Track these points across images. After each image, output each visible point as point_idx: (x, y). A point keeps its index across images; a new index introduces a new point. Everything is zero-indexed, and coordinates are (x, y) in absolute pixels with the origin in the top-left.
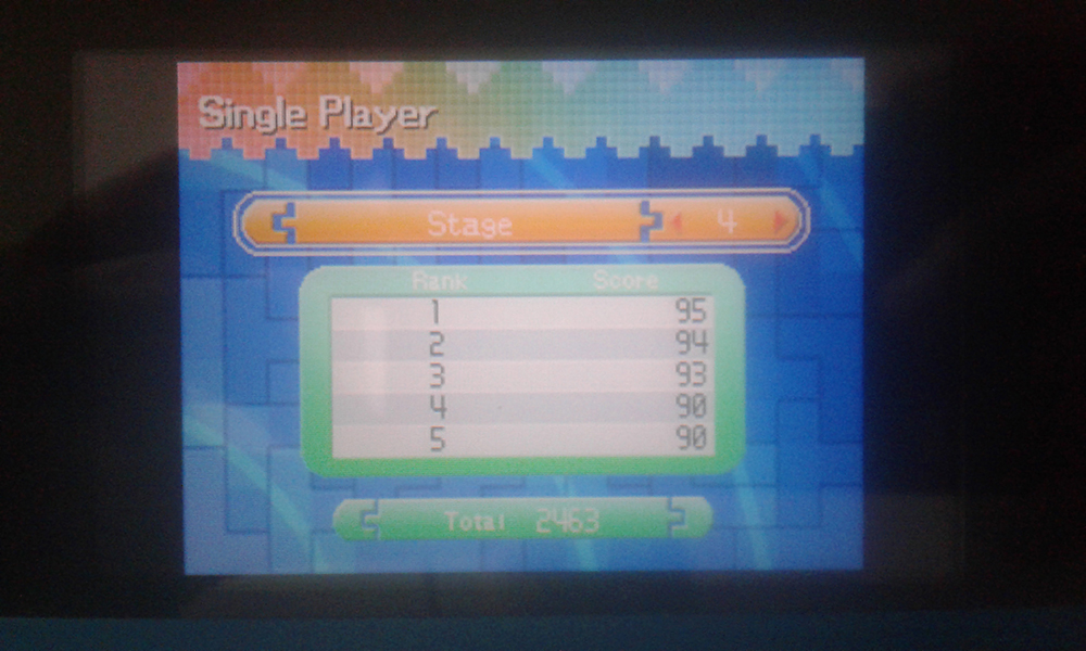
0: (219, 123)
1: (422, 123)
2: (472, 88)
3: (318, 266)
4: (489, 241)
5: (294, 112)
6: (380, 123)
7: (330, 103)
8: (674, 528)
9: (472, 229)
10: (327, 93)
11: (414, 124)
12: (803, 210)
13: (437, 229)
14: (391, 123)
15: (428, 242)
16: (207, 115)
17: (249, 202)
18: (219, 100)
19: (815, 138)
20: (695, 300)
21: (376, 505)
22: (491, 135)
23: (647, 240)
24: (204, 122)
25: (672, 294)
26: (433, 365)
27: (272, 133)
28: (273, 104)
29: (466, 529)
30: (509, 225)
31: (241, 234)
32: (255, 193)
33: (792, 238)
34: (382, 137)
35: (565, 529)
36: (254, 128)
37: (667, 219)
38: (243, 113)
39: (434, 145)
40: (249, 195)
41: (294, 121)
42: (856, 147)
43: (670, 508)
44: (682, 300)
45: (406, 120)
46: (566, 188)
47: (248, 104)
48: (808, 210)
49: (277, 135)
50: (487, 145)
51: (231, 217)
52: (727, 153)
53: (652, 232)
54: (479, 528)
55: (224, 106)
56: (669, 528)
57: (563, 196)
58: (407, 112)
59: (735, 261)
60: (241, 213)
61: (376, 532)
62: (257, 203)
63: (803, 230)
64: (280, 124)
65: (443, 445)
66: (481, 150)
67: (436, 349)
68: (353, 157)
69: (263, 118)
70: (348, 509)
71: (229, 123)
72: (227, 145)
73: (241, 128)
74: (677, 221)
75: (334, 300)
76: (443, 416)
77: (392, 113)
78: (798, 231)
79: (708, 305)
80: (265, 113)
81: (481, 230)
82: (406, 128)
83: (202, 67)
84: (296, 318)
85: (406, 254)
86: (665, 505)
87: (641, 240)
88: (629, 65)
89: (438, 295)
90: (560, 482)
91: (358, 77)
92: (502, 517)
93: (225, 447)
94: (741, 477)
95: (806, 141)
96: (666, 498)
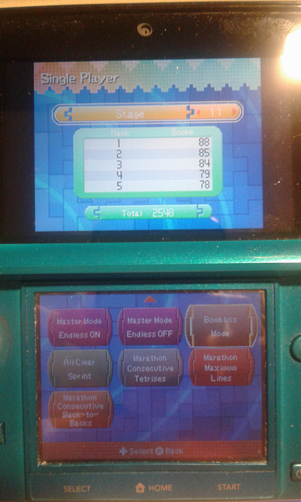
0: (47, 82)
1: (114, 80)
2: (130, 70)
3: (79, 128)
4: (136, 120)
5: (72, 78)
6: (100, 81)
7: (84, 75)
9: (130, 115)
10: (82, 71)
11: (112, 81)
12: (241, 108)
13: (120, 116)
14: (103, 81)
15: (117, 120)
16: (44, 79)
17: (58, 107)
18: (47, 75)
19: (245, 84)
20: (206, 139)
21: (99, 208)
22: (137, 85)
23: (189, 118)
24: (42, 82)
25: (198, 136)
26: (118, 161)
27: (65, 85)
28: (65, 75)
29: (129, 216)
30: (143, 114)
31: (54, 118)
32: (59, 104)
33: (238, 118)
34: (101, 86)
36: (59, 83)
37: (195, 112)
38: (55, 79)
39: (118, 88)
40: (57, 105)
41: (72, 81)
42: (258, 87)
43: (198, 208)
44: (201, 138)
45: (109, 80)
46: (162, 102)
47: (57, 75)
48: (243, 108)
49: (66, 86)
50: (136, 88)
51: (51, 112)
52: (215, 89)
53: (191, 116)
54: (133, 215)
55: (49, 76)
56: (198, 215)
57: (161, 104)
58: (109, 78)
59: (218, 125)
60: (54, 111)
61: (99, 217)
63: (241, 115)
64: (67, 82)
65: (121, 188)
66: (134, 90)
67: (119, 156)
68: (91, 92)
70: (90, 209)
71: (51, 82)
72: (50, 89)
73: (54, 83)
74: (199, 112)
75: (85, 140)
76: (121, 178)
77: (105, 78)
78: (239, 115)
80: (62, 79)
81: (133, 115)
82: (109, 83)
83: (42, 64)
84: (72, 146)
85: (109, 124)
86: (196, 207)
87: (187, 119)
88: (183, 61)
89: (120, 138)
90: (160, 200)
91: (93, 66)
92: (141, 212)
93: (49, 189)
94: (221, 198)
95: (242, 85)
96: (196, 205)
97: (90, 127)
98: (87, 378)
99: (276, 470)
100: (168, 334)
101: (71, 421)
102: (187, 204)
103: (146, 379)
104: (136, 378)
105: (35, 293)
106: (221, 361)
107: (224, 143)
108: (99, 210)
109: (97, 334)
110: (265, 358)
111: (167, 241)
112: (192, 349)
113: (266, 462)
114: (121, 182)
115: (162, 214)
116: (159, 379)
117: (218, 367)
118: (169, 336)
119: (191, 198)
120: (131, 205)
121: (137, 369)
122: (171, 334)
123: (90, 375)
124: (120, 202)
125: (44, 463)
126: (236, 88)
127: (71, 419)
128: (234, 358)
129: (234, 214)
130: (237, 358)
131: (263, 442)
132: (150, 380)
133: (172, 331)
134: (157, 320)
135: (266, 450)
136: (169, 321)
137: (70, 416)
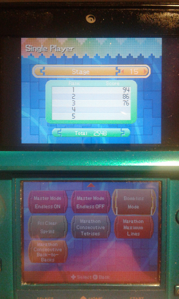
0: (30, 50)
1: (71, 51)
2: (81, 44)
3: (49, 80)
4: (85, 75)
5: (45, 48)
6: (62, 51)
7: (52, 46)
9: (81, 73)
10: (51, 44)
13: (74, 73)
14: (65, 50)
15: (72, 75)
18: (30, 46)
19: (152, 54)
20: (127, 88)
21: (61, 129)
22: (85, 53)
23: (118, 76)
24: (26, 50)
25: (122, 86)
26: (73, 101)
28: (41, 46)
29: (79, 135)
30: (89, 72)
32: (37, 65)
36: (37, 51)
37: (121, 71)
38: (35, 49)
39: (73, 55)
40: (35, 66)
41: (45, 50)
42: (160, 56)
44: (124, 88)
45: (68, 50)
46: (100, 64)
47: (36, 47)
49: (41, 53)
50: (84, 55)
51: (32, 70)
52: (134, 57)
53: (118, 73)
54: (82, 134)
56: (121, 135)
57: (100, 66)
58: (68, 48)
59: (135, 80)
61: (61, 135)
64: (42, 51)
65: (74, 117)
67: (74, 98)
68: (57, 57)
69: (39, 49)
70: (55, 130)
71: (32, 51)
72: (31, 55)
73: (34, 51)
74: (123, 71)
75: (53, 87)
76: (75, 111)
77: (65, 49)
81: (83, 73)
82: (68, 52)
83: (26, 39)
84: (45, 91)
86: (120, 130)
88: (114, 39)
89: (74, 86)
90: (99, 125)
91: (58, 41)
93: (30, 117)
94: (136, 124)
95: (150, 55)
96: (120, 129)
97: (56, 79)
98: (52, 233)
99: (165, 289)
100: (101, 206)
101: (42, 258)
102: (115, 128)
103: (88, 234)
104: (81, 233)
105: (21, 181)
106: (134, 223)
107: (139, 91)
108: (60, 131)
109: (58, 206)
110: (160, 222)
111: (103, 151)
112: (116, 216)
113: (159, 284)
114: (74, 114)
115: (100, 134)
116: (96, 234)
117: (132, 227)
118: (102, 208)
119: (117, 124)
120: (81, 128)
121: (82, 228)
122: (104, 206)
123: (54, 231)
124: (73, 126)
125: (25, 284)
126: (146, 56)
127: (42, 257)
128: (142, 222)
129: (144, 135)
130: (143, 222)
131: (158, 272)
132: (90, 235)
133: (104, 205)
134: (95, 198)
135: (160, 277)
136: (102, 199)
137: (41, 256)
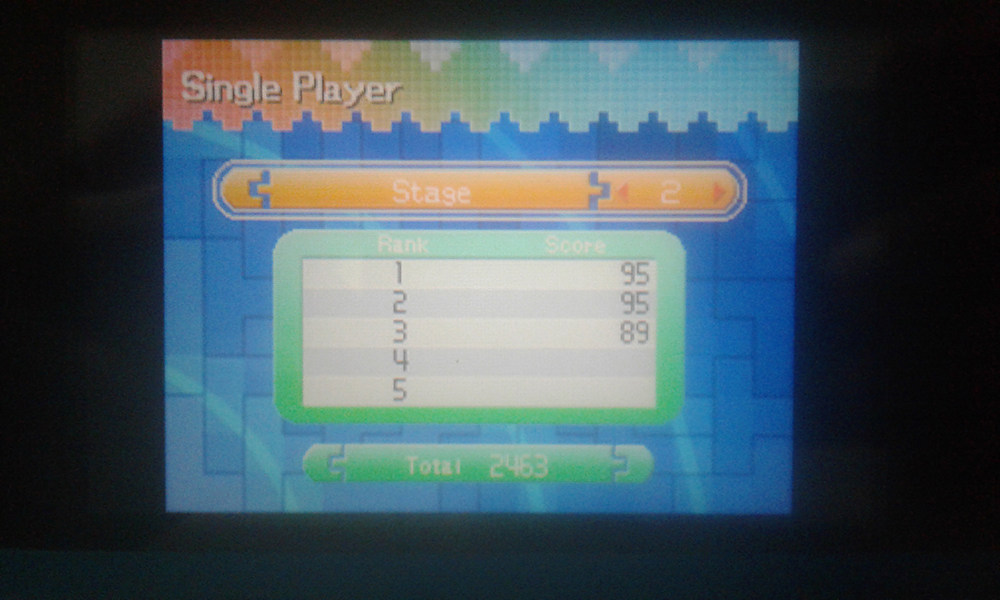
0: (200, 96)
1: (389, 98)
3: (291, 230)
4: (449, 208)
5: (270, 87)
6: (349, 98)
7: (302, 79)
8: (617, 474)
9: (433, 196)
10: (298, 69)
11: (381, 99)
12: (740, 182)
13: (402, 196)
14: (359, 98)
15: (393, 208)
16: (189, 90)
17: (228, 169)
18: (201, 75)
19: (752, 115)
20: (639, 264)
21: (342, 449)
22: (453, 110)
23: (596, 208)
24: (186, 96)
25: (618, 258)
26: (396, 322)
27: (250, 107)
28: (250, 78)
29: (425, 473)
30: (468, 193)
31: (220, 199)
32: (234, 161)
33: (730, 208)
34: (350, 112)
35: (517, 474)
36: (233, 101)
37: (614, 189)
38: (223, 88)
39: (399, 119)
40: (228, 164)
41: (269, 94)
42: (790, 123)
43: (613, 455)
44: (628, 264)
45: (374, 95)
46: (520, 159)
47: (227, 79)
48: (745, 182)
49: (255, 108)
50: (448, 119)
51: (211, 183)
52: (671, 128)
53: (600, 201)
54: (437, 472)
55: (206, 80)
56: (614, 475)
57: (518, 167)
58: (374, 88)
59: (675, 228)
60: (220, 180)
61: (343, 476)
62: (234, 172)
63: (740, 201)
64: (257, 98)
65: (405, 395)
66: (442, 124)
68: (324, 128)
69: (241, 92)
70: (317, 452)
71: (210, 97)
72: (207, 117)
73: (221, 101)
74: (624, 191)
75: (305, 262)
76: (405, 369)
77: (361, 89)
78: (735, 201)
79: (651, 269)
80: (242, 89)
81: (442, 197)
82: (374, 103)
83: (185, 43)
84: (270, 278)
85: (372, 219)
86: (609, 453)
87: (590, 208)
88: (581, 44)
89: (403, 257)
90: (512, 429)
91: (328, 58)
92: (458, 462)
93: (203, 395)
94: (679, 428)
95: (745, 118)
96: (609, 448)
97: (320, 225)
102: (587, 442)
107: (693, 278)
108: (341, 455)
114: (403, 380)
119: (596, 428)
120: (433, 444)
124: (399, 434)
129: (713, 474)
